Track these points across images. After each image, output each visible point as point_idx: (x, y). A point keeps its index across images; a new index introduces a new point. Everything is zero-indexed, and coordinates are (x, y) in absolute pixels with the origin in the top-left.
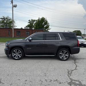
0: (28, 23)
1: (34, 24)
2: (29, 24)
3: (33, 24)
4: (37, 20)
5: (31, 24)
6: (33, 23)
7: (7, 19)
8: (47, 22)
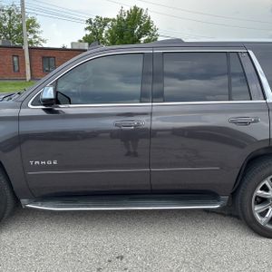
0: (86, 29)
1: (106, 35)
2: (89, 32)
3: (104, 34)
4: (114, 20)
5: (94, 33)
6: (102, 31)
7: (10, 14)
8: (149, 22)
